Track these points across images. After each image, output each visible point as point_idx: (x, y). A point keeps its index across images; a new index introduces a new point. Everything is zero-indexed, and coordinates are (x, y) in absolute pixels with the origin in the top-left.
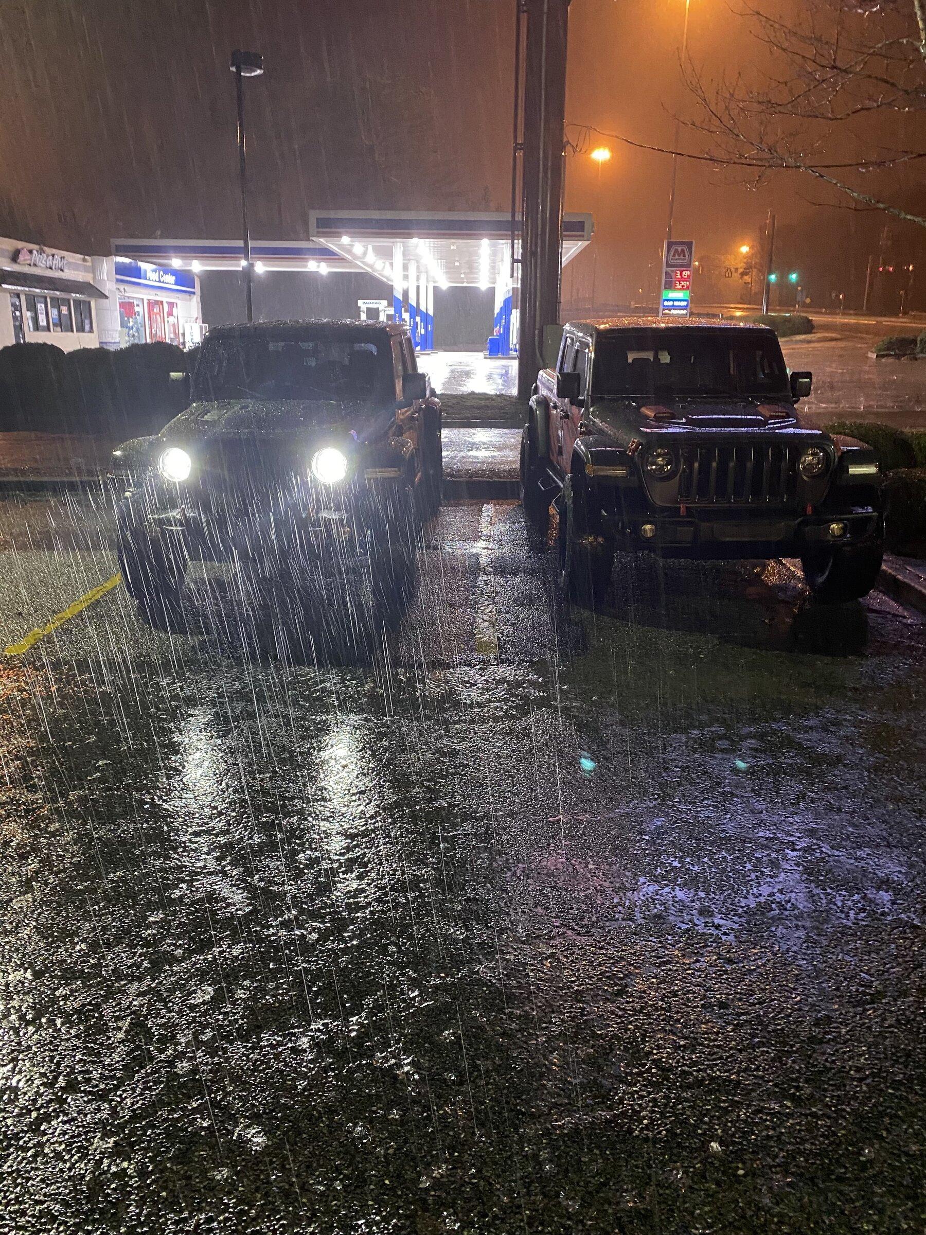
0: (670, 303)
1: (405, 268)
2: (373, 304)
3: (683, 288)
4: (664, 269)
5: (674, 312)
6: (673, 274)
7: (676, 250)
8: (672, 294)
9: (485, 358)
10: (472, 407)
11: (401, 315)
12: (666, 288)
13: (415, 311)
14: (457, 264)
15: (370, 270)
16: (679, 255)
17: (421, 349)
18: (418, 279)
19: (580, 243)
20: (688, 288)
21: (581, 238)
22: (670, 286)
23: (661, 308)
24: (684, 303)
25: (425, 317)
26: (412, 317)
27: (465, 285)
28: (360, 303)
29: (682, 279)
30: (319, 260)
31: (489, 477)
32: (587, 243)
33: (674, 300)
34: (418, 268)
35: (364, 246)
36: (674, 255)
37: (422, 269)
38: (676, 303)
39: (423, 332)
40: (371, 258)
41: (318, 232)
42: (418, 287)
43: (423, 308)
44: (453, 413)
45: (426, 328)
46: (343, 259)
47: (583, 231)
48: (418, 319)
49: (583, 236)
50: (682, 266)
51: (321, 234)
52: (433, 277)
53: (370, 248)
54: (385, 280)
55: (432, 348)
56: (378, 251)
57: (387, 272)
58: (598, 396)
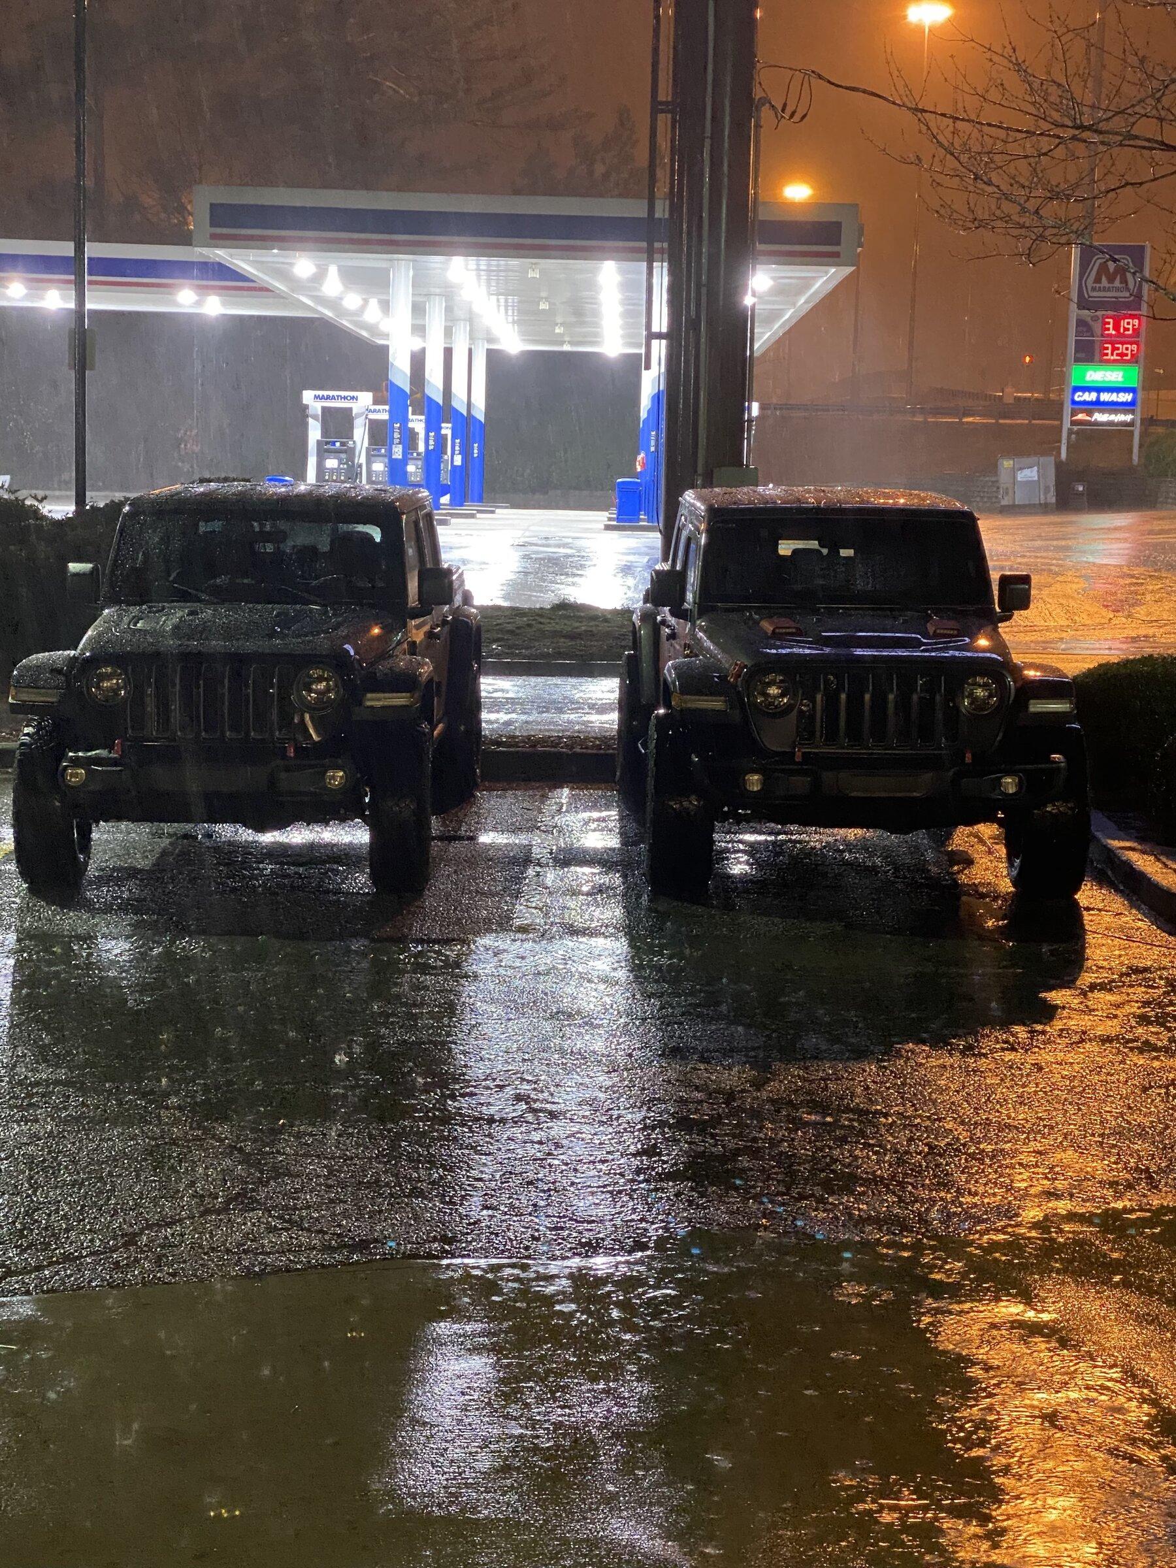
0: (1092, 396)
1: (418, 310)
2: (338, 399)
3: (1122, 360)
4: (1074, 312)
5: (1100, 417)
6: (1097, 327)
7: (1103, 268)
8: (1096, 375)
9: (608, 528)
10: (556, 634)
11: (405, 420)
12: (1077, 360)
13: (438, 413)
14: (543, 306)
15: (328, 313)
16: (1111, 280)
17: (453, 503)
18: (448, 332)
19: (833, 270)
20: (1134, 360)
21: (832, 258)
22: (1088, 354)
23: (1068, 408)
24: (1126, 397)
25: (465, 424)
26: (432, 426)
27: (567, 348)
28: (308, 396)
29: (1121, 338)
30: (203, 290)
31: (567, 746)
32: (849, 270)
33: (1099, 390)
34: (449, 310)
35: (318, 266)
36: (1098, 280)
37: (459, 313)
38: (1105, 397)
39: (458, 460)
40: (332, 285)
41: (214, 236)
42: (448, 353)
43: (459, 404)
44: (517, 647)
45: (466, 452)
46: (267, 290)
47: (838, 243)
48: (447, 429)
49: (836, 255)
50: (1116, 305)
51: (217, 240)
52: (488, 331)
53: (333, 270)
54: (365, 334)
55: (480, 500)
56: (350, 277)
57: (373, 314)
58: (706, 605)
